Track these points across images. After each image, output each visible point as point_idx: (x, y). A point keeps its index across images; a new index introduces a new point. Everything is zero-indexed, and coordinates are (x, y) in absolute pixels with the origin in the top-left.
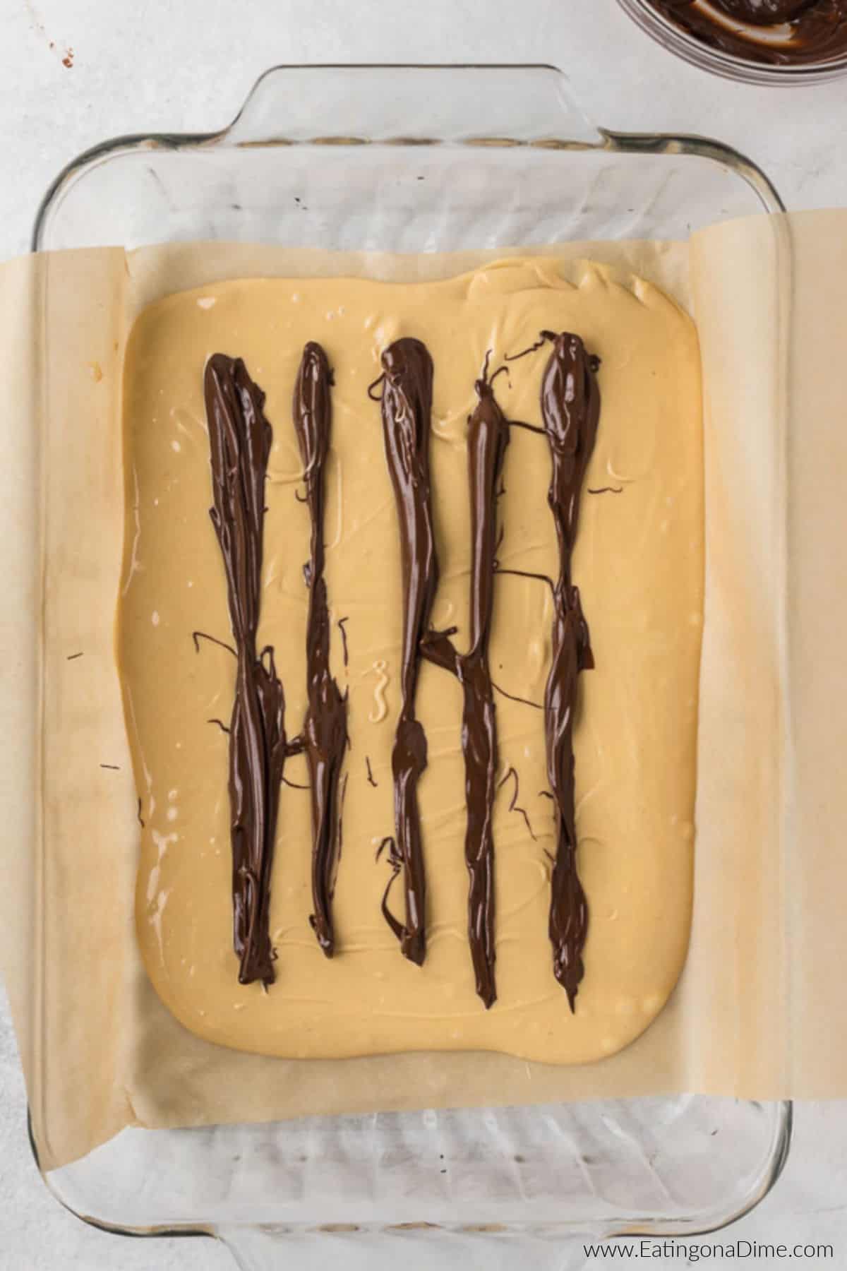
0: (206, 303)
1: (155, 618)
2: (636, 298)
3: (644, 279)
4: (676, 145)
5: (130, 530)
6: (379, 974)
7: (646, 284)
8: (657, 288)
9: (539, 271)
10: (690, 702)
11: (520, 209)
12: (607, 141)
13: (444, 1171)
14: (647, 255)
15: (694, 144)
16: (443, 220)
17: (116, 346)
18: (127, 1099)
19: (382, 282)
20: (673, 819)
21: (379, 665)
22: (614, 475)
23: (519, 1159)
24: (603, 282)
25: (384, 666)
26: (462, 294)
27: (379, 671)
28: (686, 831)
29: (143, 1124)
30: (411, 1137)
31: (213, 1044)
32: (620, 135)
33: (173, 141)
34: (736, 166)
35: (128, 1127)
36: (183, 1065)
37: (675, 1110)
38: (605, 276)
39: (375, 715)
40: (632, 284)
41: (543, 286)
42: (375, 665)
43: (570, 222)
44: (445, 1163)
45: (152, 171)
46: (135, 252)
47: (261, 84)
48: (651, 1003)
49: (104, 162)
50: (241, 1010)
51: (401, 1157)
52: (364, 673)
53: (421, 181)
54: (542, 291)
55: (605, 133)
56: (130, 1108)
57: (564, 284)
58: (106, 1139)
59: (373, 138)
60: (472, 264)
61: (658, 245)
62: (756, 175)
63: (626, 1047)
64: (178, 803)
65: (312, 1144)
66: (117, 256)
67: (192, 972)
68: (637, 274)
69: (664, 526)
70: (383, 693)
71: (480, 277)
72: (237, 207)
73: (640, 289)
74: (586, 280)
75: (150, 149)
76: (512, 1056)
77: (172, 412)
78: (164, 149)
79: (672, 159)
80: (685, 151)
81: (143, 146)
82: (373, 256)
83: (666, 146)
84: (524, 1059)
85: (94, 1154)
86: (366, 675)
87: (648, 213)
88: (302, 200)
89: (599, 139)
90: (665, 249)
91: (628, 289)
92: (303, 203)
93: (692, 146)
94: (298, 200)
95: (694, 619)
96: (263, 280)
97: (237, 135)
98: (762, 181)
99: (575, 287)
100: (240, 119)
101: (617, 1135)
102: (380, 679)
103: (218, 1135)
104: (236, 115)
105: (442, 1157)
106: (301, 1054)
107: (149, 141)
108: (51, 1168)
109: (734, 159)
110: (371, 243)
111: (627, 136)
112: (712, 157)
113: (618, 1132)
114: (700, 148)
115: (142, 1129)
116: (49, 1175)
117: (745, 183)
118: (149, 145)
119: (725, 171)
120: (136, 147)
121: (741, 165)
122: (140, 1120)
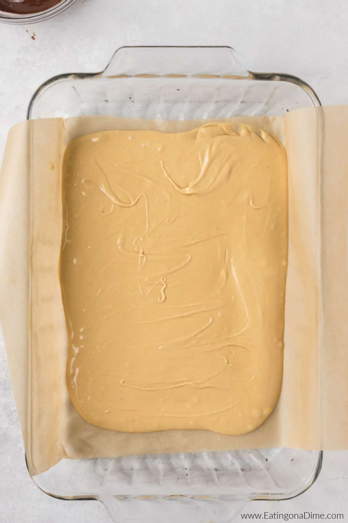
0: (95, 140)
1: (75, 261)
2: (262, 139)
3: (265, 131)
4: (278, 78)
5: (65, 227)
6: (161, 400)
7: (266, 133)
8: (271, 135)
9: (224, 128)
10: (282, 295)
11: (217, 102)
12: (250, 75)
13: (187, 475)
14: (266, 121)
15: (285, 77)
16: (187, 106)
17: (60, 156)
18: (63, 448)
19: (163, 132)
20: (275, 340)
21: (163, 280)
22: (253, 206)
23: (216, 470)
24: (249, 132)
25: (165, 280)
26: (194, 137)
27: (163, 282)
28: (280, 345)
29: (69, 458)
30: (174, 462)
31: (96, 426)
32: (256, 74)
33: (82, 76)
34: (301, 85)
35: (64, 459)
36: (84, 435)
37: (277, 451)
38: (250, 130)
39: (160, 300)
40: (260, 133)
41: (225, 134)
42: (161, 280)
43: (236, 107)
44: (187, 472)
45: (74, 87)
46: (66, 120)
47: (116, 54)
48: (267, 411)
49: (55, 84)
50: (107, 413)
51: (172, 470)
52: (157, 283)
53: (178, 91)
54: (226, 136)
55: (250, 72)
56: (64, 451)
57: (235, 134)
58: (55, 464)
59: (160, 75)
60: (199, 125)
61: (271, 118)
62: (309, 89)
63: (257, 428)
64: (83, 333)
65: (136, 465)
66: (60, 120)
67: (89, 399)
68: (263, 129)
69: (272, 227)
70: (164, 290)
71: (202, 130)
72: (107, 101)
73: (264, 135)
74: (243, 132)
75: (73, 79)
76: (213, 432)
77: (83, 181)
78: (79, 79)
79: (276, 83)
80: (281, 80)
81: (70, 78)
82: (159, 120)
83: (274, 78)
84: (218, 433)
85: (51, 470)
86: (157, 284)
87: (267, 104)
88: (132, 98)
89: (248, 75)
90: (274, 119)
91: (259, 135)
92: (132, 99)
93: (284, 78)
94: (130, 98)
95: (284, 263)
96: (117, 131)
97: (107, 73)
98: (312, 92)
99: (239, 135)
100: (108, 67)
102: (163, 285)
103: (99, 461)
104: (106, 66)
105: (186, 469)
106: (131, 431)
107: (73, 76)
108: (34, 475)
109: (300, 83)
110: (159, 116)
111: (258, 74)
112: (292, 82)
113: (255, 459)
114: (287, 78)
115: (69, 459)
116: (34, 477)
117: (305, 92)
118: (72, 77)
119: (297, 87)
120: (68, 78)
121: (303, 85)
122: (68, 455)
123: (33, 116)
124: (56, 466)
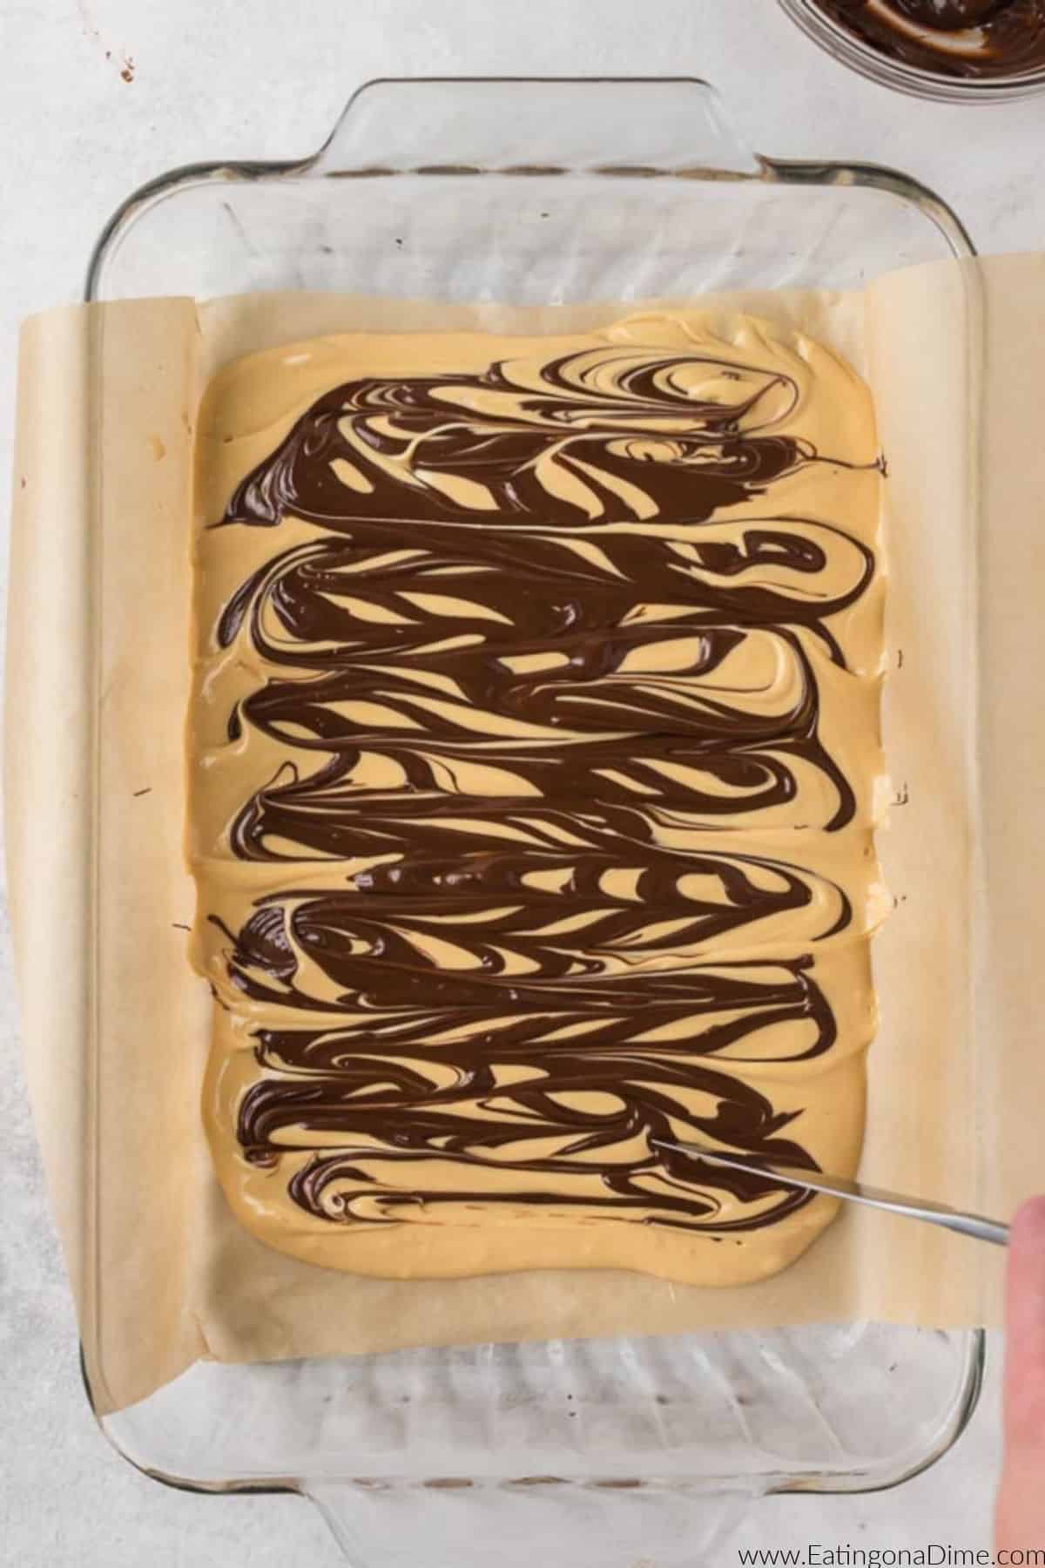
0: (294, 360)
2: (800, 361)
3: (809, 337)
4: (847, 175)
7: (811, 344)
8: (824, 347)
9: (686, 328)
11: (663, 253)
12: (764, 172)
13: (572, 1414)
14: (813, 308)
15: (869, 174)
16: (571, 266)
17: (186, 415)
18: (199, 1327)
23: (662, 1400)
24: (761, 340)
29: (217, 1358)
30: (533, 1373)
31: (299, 1261)
32: (780, 164)
33: (252, 171)
34: (917, 200)
35: (200, 1362)
36: (265, 1285)
37: (845, 1341)
38: (764, 333)
40: (795, 341)
43: (722, 267)
44: (574, 1405)
45: (227, 207)
46: (205, 305)
47: (358, 101)
49: (170, 196)
51: (521, 1397)
53: (546, 219)
55: (764, 161)
56: (202, 1338)
57: (717, 342)
58: (172, 1376)
59: (488, 167)
60: (607, 318)
61: (825, 295)
62: (942, 210)
63: (788, 1266)
65: (416, 1382)
66: (184, 307)
68: (801, 330)
72: (327, 250)
73: (804, 348)
74: (741, 338)
75: (223, 179)
76: (656, 1278)
78: (242, 180)
79: (842, 191)
80: (858, 183)
81: (216, 176)
82: (488, 308)
83: (835, 176)
84: (668, 1279)
85: (158, 1395)
87: (814, 258)
88: (404, 242)
89: (755, 167)
90: (834, 301)
91: (790, 350)
92: (405, 245)
93: (865, 177)
94: (399, 241)
98: (948, 219)
99: (729, 345)
100: (330, 145)
101: (779, 1372)
103: (306, 1370)
104: (326, 139)
105: (570, 1397)
106: (405, 1272)
107: (222, 171)
108: (108, 1412)
109: (915, 192)
110: (485, 294)
111: (789, 164)
112: (888, 189)
113: (779, 1367)
114: (875, 178)
115: (214, 1364)
116: (106, 1419)
117: (930, 222)
118: (224, 174)
119: (906, 206)
120: (208, 176)
121: (924, 199)
122: (212, 1351)
123: (104, 292)
124: (173, 1384)
